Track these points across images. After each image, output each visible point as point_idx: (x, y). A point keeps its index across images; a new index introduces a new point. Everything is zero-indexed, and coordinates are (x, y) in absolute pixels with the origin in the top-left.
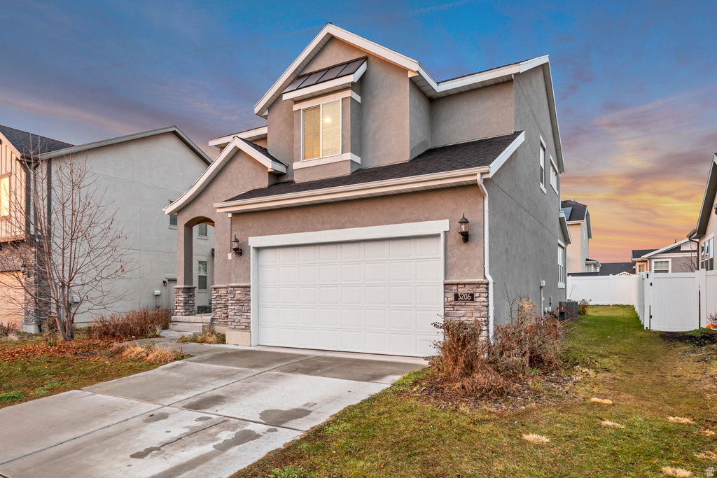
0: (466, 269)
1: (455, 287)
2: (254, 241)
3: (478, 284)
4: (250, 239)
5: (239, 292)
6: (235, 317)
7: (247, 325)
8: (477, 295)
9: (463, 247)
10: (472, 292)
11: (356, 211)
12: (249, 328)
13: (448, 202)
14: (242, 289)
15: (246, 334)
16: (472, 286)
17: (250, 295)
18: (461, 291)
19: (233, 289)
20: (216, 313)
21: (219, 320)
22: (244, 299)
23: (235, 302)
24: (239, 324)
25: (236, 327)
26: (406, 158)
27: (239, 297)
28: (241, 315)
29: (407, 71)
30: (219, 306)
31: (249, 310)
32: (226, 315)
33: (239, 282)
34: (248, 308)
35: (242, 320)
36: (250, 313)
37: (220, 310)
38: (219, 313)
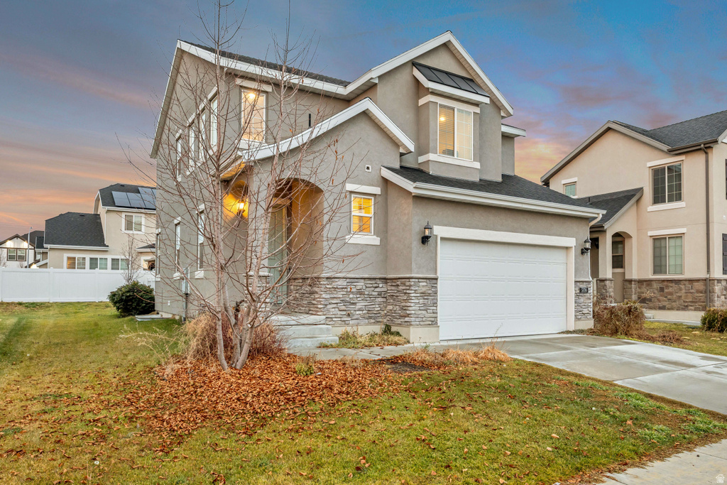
0: (582, 272)
1: (579, 284)
3: (589, 282)
4: (435, 228)
5: (424, 284)
6: (420, 312)
7: (433, 319)
8: (589, 289)
9: (581, 257)
10: (586, 287)
12: (436, 323)
13: (574, 226)
14: (428, 281)
15: (433, 329)
16: (586, 283)
17: (436, 287)
18: (582, 286)
19: (417, 280)
20: (328, 311)
21: (334, 319)
22: (430, 292)
23: (418, 295)
24: (424, 319)
25: (422, 323)
26: (500, 179)
27: (424, 289)
28: (426, 310)
29: (500, 109)
30: (335, 302)
31: (435, 304)
32: (344, 313)
33: (422, 273)
34: (435, 301)
35: (427, 315)
36: (436, 307)
37: (335, 306)
38: (333, 310)
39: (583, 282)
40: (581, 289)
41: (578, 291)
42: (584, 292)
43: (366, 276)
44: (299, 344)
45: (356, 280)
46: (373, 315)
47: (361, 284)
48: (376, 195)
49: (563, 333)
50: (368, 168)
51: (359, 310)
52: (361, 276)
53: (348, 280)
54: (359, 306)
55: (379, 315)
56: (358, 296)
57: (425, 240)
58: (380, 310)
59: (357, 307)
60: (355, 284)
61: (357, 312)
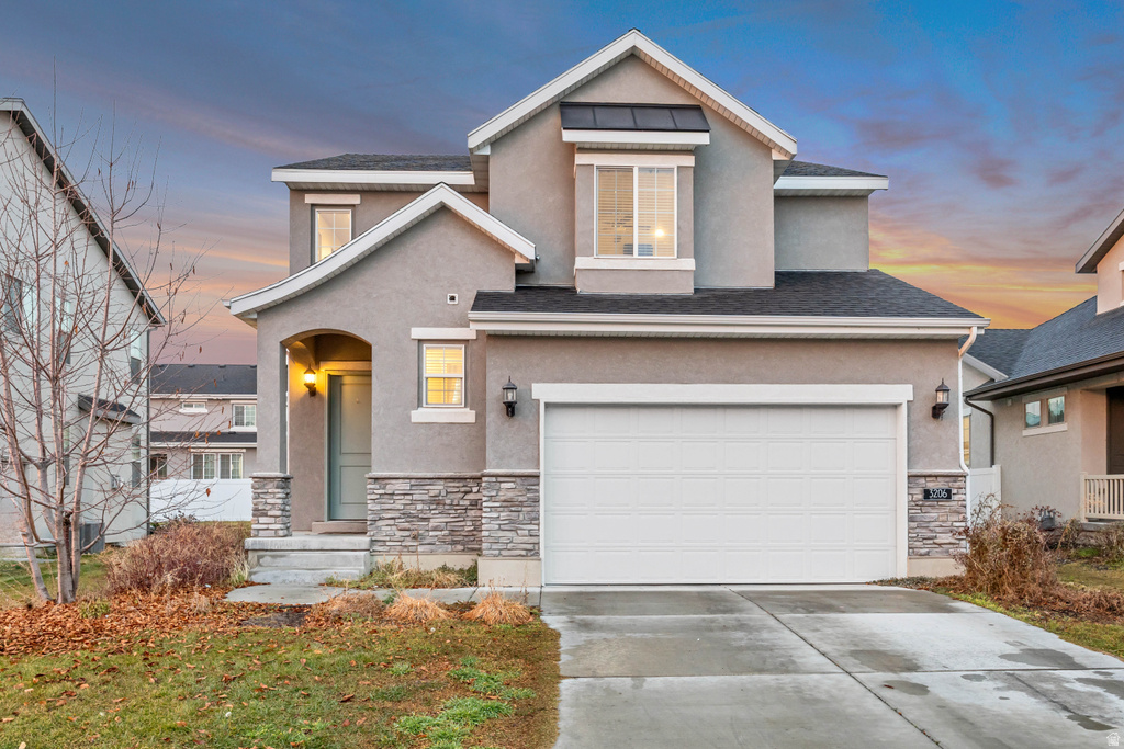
0: (936, 456)
1: (922, 481)
2: (543, 392)
3: (955, 477)
4: (534, 386)
5: (510, 485)
6: (501, 534)
7: (530, 547)
8: (954, 491)
9: (933, 425)
10: (947, 487)
11: (762, 358)
12: (537, 553)
13: (911, 360)
14: (518, 480)
15: (531, 564)
16: (948, 479)
17: (538, 491)
18: (931, 485)
19: (494, 479)
20: (379, 528)
21: (388, 543)
22: (521, 499)
23: (498, 504)
24: (510, 546)
25: (504, 553)
26: (769, 283)
27: (510, 495)
28: (515, 530)
29: (769, 149)
30: (389, 516)
31: (535, 519)
32: (407, 533)
33: (509, 467)
34: (533, 515)
35: (517, 539)
36: (538, 525)
37: (392, 522)
38: (389, 528)
39: (936, 476)
40: (927, 494)
41: (921, 496)
42: (938, 499)
43: (445, 474)
44: (291, 578)
45: (428, 482)
46: (461, 538)
47: (438, 487)
48: (468, 340)
49: (882, 582)
50: (453, 299)
51: (435, 529)
52: (437, 474)
53: (413, 482)
54: (433, 523)
55: (472, 538)
56: (433, 507)
57: (510, 409)
58: (475, 530)
59: (431, 525)
60: (427, 487)
61: (431, 533)
